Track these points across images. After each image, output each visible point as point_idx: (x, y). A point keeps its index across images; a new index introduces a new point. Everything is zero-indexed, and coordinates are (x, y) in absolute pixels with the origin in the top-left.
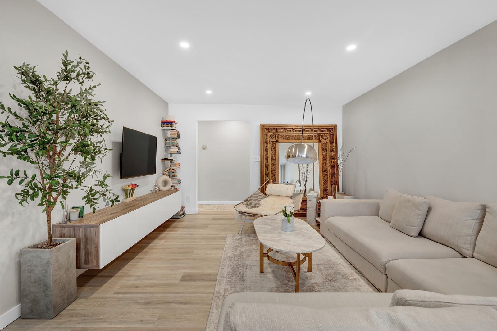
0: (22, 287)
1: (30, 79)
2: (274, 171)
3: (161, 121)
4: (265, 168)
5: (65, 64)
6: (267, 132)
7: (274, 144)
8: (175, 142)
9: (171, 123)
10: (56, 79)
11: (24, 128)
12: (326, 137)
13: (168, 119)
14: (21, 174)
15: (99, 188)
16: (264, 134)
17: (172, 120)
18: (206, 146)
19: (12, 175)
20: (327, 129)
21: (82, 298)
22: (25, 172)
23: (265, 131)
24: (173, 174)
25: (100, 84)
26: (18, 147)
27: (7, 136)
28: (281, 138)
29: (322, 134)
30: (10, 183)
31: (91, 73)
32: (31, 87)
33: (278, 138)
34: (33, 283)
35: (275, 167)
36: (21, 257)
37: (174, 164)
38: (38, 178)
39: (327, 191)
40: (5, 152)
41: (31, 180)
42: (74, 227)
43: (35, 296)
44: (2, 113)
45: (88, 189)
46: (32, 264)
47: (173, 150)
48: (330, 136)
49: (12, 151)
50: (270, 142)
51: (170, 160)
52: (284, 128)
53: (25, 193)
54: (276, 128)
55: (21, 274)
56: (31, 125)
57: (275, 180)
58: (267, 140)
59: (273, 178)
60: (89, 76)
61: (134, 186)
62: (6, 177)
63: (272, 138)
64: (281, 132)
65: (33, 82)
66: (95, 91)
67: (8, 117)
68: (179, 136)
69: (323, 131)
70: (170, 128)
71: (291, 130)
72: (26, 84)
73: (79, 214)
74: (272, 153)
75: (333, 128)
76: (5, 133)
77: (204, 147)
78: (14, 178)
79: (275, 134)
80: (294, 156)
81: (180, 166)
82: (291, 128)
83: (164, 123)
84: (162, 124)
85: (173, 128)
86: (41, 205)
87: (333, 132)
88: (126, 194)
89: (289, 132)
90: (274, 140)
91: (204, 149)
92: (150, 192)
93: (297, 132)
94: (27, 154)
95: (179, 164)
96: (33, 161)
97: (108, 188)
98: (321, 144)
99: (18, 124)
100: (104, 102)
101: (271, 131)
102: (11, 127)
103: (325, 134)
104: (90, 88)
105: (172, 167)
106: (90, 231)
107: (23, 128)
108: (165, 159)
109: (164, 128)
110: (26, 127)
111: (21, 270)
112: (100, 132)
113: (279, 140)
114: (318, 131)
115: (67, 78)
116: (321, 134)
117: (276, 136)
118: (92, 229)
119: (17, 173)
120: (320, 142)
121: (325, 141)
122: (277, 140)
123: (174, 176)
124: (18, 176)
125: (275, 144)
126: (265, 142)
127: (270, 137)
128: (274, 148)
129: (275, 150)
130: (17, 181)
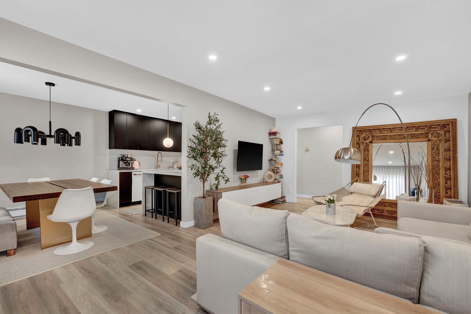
1: (198, 127)
2: (367, 171)
3: (269, 133)
4: (356, 168)
5: (209, 117)
6: (360, 134)
7: (367, 145)
8: (279, 147)
9: (275, 134)
10: (206, 125)
11: (196, 148)
12: (439, 134)
13: (273, 131)
15: (221, 174)
16: (356, 136)
17: (276, 131)
18: (309, 149)
19: (192, 166)
20: (439, 125)
21: (215, 226)
22: (196, 165)
23: (358, 133)
24: (277, 171)
25: (223, 123)
26: (194, 155)
28: (376, 139)
29: (432, 132)
30: (192, 169)
31: (218, 120)
33: (373, 139)
34: (198, 212)
35: (368, 168)
36: (195, 201)
37: (277, 163)
38: (200, 168)
39: (439, 197)
40: (191, 158)
41: (198, 168)
42: (213, 193)
43: (199, 218)
44: (190, 142)
45: (217, 174)
46: (198, 205)
47: (277, 153)
48: (445, 134)
49: (193, 157)
50: (363, 143)
51: (274, 160)
52: (380, 129)
53: (196, 173)
54: (370, 130)
56: (198, 146)
57: (367, 181)
58: (359, 141)
59: (366, 178)
60: (218, 121)
61: (247, 177)
63: (365, 139)
64: (377, 134)
65: (199, 129)
66: (221, 126)
68: (281, 142)
69: (434, 128)
70: (274, 137)
71: (388, 130)
72: (197, 130)
73: (216, 187)
74: (365, 154)
75: (449, 124)
76: (190, 150)
77: (306, 150)
79: (369, 135)
80: (339, 158)
81: (282, 165)
82: (388, 129)
83: (271, 134)
84: (269, 134)
85: (277, 137)
86: (200, 179)
87: (449, 128)
88: (242, 181)
89: (386, 132)
90: (368, 141)
91: (307, 151)
92: (259, 182)
93: (397, 131)
94: (197, 158)
95: (282, 163)
96: (198, 161)
97: (225, 174)
98: (430, 143)
99: (194, 146)
100: (224, 131)
101: (364, 132)
102: (192, 147)
103: (437, 131)
104: (219, 125)
105: (276, 166)
106: (219, 195)
108: (271, 160)
109: (270, 137)
112: (224, 146)
113: (373, 141)
114: (426, 129)
115: (210, 124)
116: (430, 131)
117: (371, 137)
118: (219, 194)
119: (194, 166)
120: (429, 140)
121: (437, 139)
122: (371, 141)
123: (277, 172)
125: (369, 145)
126: (357, 144)
127: (363, 139)
128: (368, 149)
129: (368, 151)
130: (193, 169)
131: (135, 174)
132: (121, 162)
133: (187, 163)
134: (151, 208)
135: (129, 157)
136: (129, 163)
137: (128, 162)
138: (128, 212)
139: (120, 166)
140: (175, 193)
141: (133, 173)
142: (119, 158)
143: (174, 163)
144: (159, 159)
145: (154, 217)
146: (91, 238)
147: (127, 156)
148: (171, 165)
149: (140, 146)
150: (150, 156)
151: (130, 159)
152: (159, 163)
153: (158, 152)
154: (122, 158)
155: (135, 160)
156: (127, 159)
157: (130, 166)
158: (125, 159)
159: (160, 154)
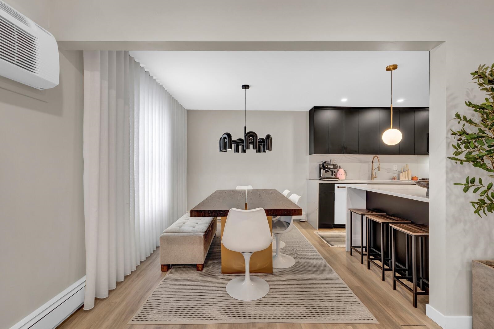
0: (474, 301)
1: (488, 79)
11: (481, 134)
14: (477, 182)
19: (468, 182)
22: (480, 180)
26: (474, 154)
27: (463, 144)
30: (466, 190)
32: (488, 88)
34: (487, 304)
36: (473, 268)
40: (461, 160)
41: (487, 189)
43: (489, 320)
44: (459, 122)
46: (485, 282)
49: (468, 158)
53: (481, 203)
55: (473, 286)
56: (487, 129)
62: (462, 185)
65: (490, 82)
67: (464, 126)
72: (484, 86)
76: (461, 141)
78: (469, 186)
94: (483, 161)
96: (488, 168)
102: (467, 134)
107: (479, 134)
110: (483, 132)
111: (473, 283)
119: (473, 181)
124: (473, 184)
130: (472, 189)
131: (339, 187)
132: (322, 170)
133: (447, 173)
134: (360, 245)
135: (332, 163)
136: (333, 171)
137: (331, 170)
138: (327, 239)
139: (321, 176)
140: (411, 236)
141: (336, 186)
142: (320, 165)
143: (401, 172)
144: (376, 165)
145: (366, 262)
146: (271, 275)
147: (329, 163)
148: (396, 175)
149: (346, 148)
150: (361, 161)
151: (332, 166)
152: (374, 171)
153: (372, 156)
154: (323, 166)
155: (340, 168)
156: (329, 166)
157: (333, 176)
158: (326, 166)
159: (376, 159)
